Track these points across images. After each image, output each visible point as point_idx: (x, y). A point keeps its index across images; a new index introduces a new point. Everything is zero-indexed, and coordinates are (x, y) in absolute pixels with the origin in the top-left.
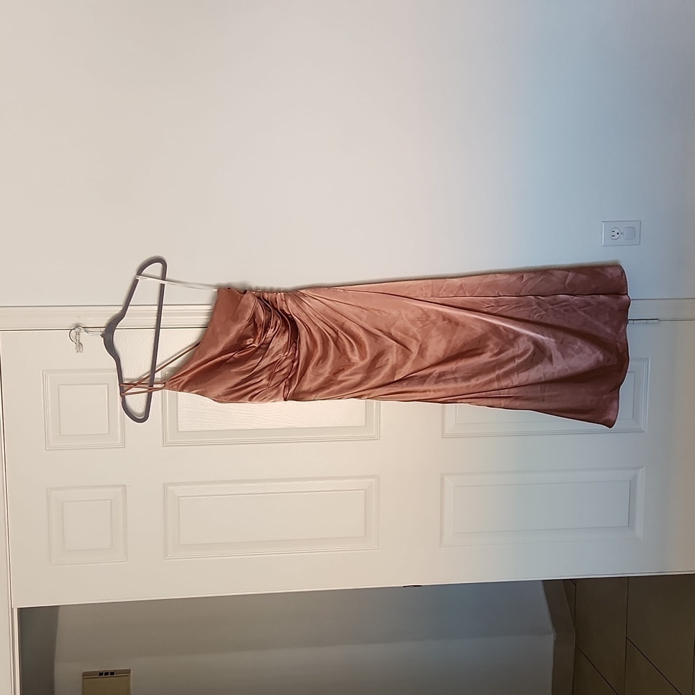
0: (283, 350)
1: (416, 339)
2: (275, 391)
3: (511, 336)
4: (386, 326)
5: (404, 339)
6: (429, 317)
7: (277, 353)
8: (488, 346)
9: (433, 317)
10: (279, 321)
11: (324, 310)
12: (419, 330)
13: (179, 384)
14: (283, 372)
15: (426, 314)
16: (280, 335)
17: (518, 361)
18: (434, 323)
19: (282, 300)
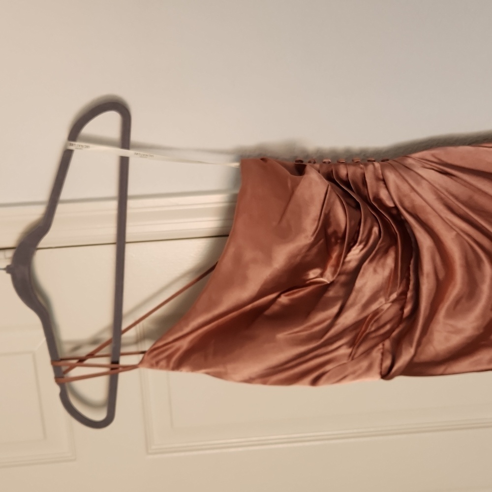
0: (386, 288)
2: (365, 364)
7: (373, 298)
10: (376, 230)
11: (471, 198)
13: (169, 358)
14: (382, 331)
16: (378, 257)
19: (378, 179)
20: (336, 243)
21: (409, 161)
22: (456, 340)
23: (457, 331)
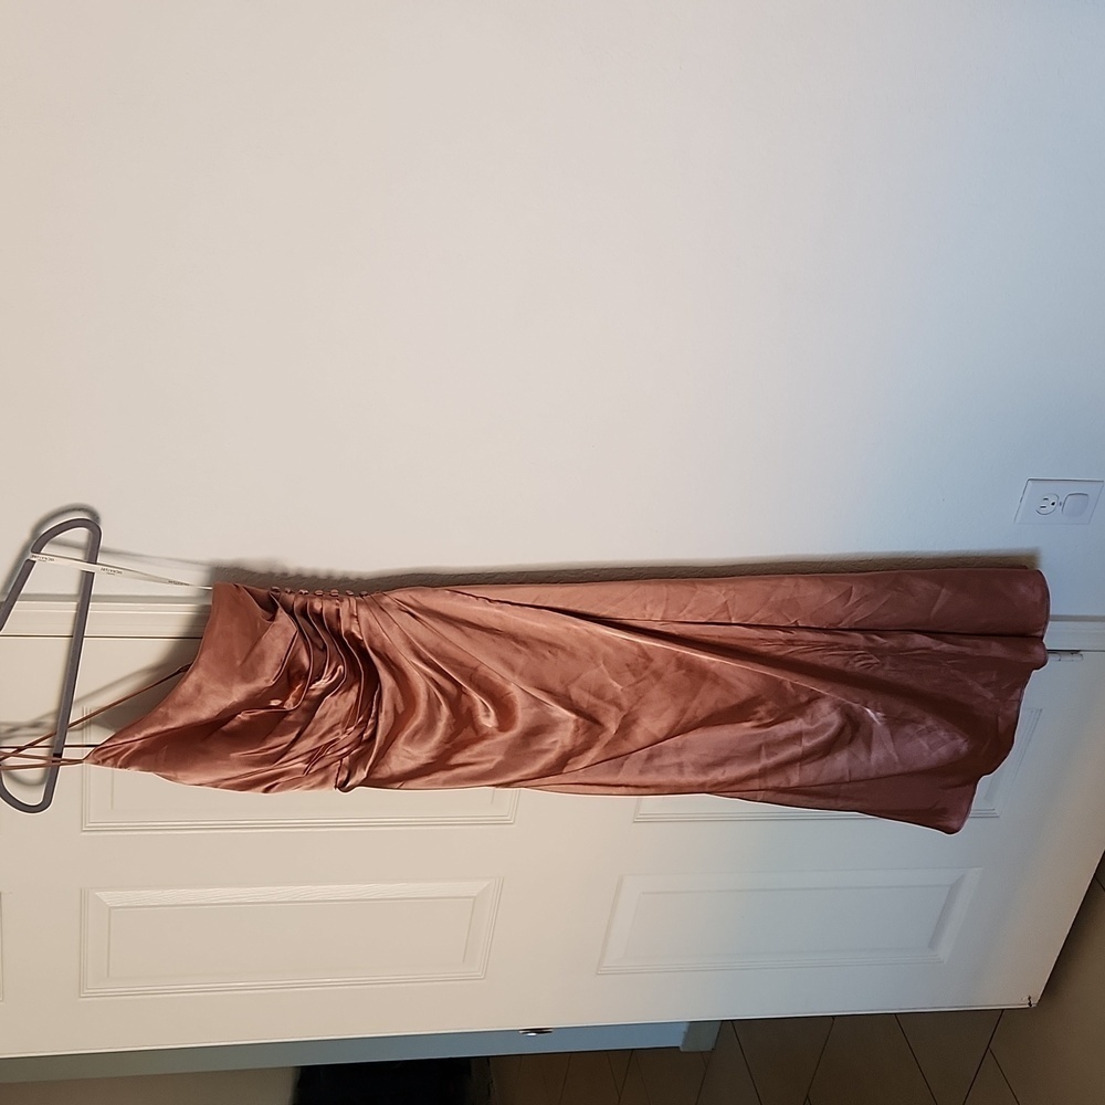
0: (344, 722)
1: (619, 706)
2: (320, 777)
3: (804, 699)
4: (562, 682)
5: (596, 706)
6: (650, 660)
7: (331, 730)
8: (755, 713)
9: (658, 663)
10: (340, 668)
11: (438, 645)
12: (627, 690)
13: (117, 757)
14: (339, 753)
15: (645, 655)
17: (807, 744)
18: (658, 675)
19: (352, 616)
20: (300, 679)
21: (387, 600)
22: (410, 765)
23: (413, 758)
